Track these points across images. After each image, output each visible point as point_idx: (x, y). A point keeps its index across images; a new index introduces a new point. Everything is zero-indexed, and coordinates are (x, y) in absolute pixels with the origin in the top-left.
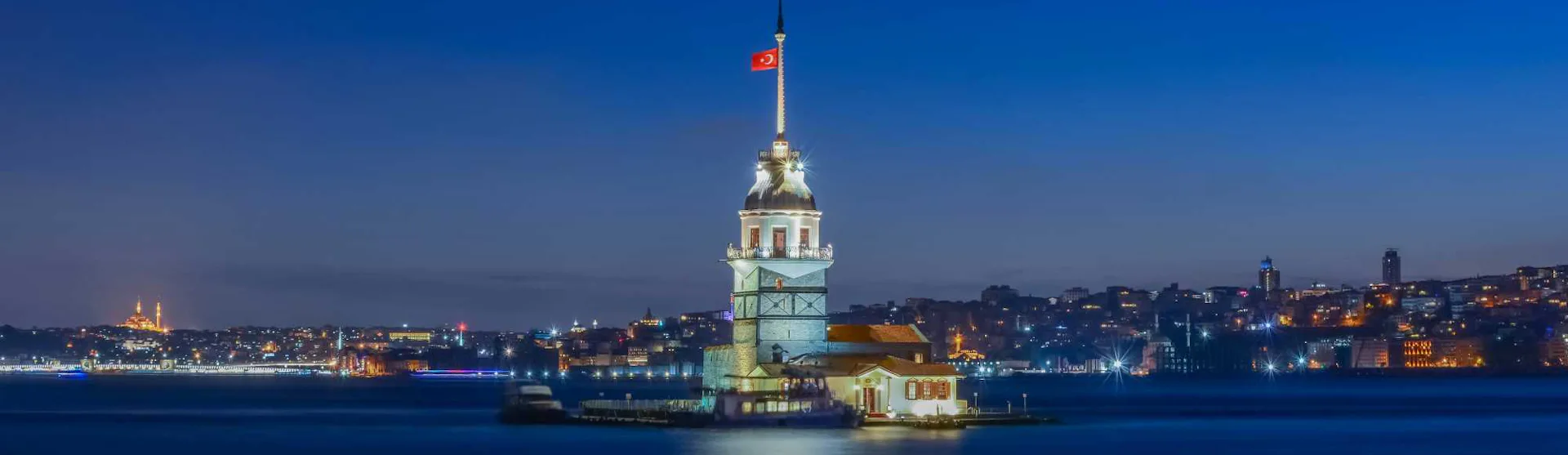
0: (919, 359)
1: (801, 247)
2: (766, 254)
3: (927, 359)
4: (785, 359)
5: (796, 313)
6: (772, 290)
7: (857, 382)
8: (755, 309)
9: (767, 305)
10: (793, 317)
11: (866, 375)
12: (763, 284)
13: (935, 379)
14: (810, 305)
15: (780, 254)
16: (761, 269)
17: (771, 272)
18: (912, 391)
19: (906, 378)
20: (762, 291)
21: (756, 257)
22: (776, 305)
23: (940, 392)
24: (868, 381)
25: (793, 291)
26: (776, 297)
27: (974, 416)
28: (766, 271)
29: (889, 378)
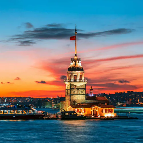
0: (106, 104)
1: (80, 79)
2: (72, 81)
3: (108, 104)
4: (76, 104)
5: (79, 94)
6: (73, 89)
7: (92, 109)
8: (70, 93)
9: (72, 92)
10: (78, 95)
11: (94, 107)
12: (71, 87)
13: (109, 108)
14: (82, 92)
15: (75, 81)
16: (71, 84)
17: (73, 85)
18: (104, 111)
19: (103, 108)
20: (71, 89)
21: (70, 81)
22: (74, 92)
23: (110, 111)
24: (94, 109)
25: (78, 89)
26: (74, 90)
27: (117, 117)
28: (72, 84)
29: (99, 108)
